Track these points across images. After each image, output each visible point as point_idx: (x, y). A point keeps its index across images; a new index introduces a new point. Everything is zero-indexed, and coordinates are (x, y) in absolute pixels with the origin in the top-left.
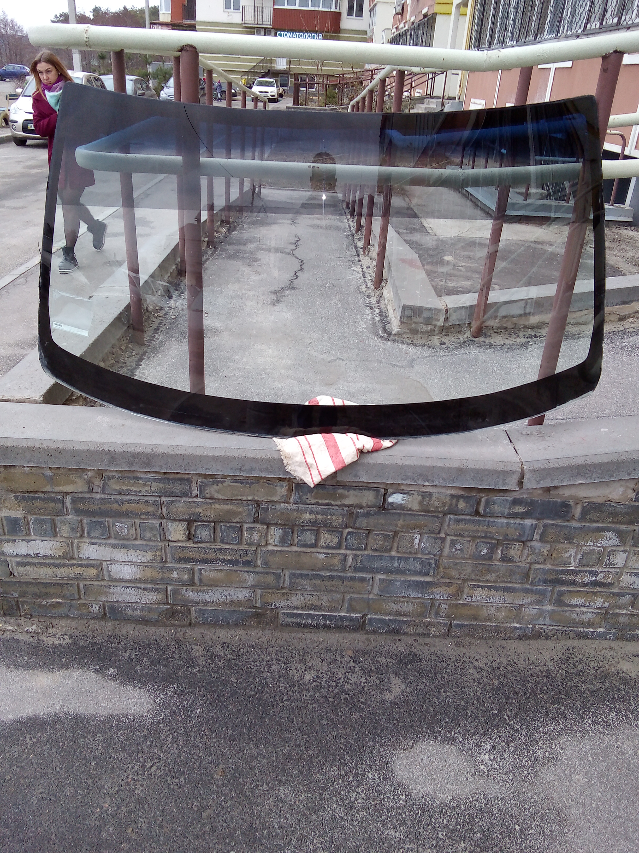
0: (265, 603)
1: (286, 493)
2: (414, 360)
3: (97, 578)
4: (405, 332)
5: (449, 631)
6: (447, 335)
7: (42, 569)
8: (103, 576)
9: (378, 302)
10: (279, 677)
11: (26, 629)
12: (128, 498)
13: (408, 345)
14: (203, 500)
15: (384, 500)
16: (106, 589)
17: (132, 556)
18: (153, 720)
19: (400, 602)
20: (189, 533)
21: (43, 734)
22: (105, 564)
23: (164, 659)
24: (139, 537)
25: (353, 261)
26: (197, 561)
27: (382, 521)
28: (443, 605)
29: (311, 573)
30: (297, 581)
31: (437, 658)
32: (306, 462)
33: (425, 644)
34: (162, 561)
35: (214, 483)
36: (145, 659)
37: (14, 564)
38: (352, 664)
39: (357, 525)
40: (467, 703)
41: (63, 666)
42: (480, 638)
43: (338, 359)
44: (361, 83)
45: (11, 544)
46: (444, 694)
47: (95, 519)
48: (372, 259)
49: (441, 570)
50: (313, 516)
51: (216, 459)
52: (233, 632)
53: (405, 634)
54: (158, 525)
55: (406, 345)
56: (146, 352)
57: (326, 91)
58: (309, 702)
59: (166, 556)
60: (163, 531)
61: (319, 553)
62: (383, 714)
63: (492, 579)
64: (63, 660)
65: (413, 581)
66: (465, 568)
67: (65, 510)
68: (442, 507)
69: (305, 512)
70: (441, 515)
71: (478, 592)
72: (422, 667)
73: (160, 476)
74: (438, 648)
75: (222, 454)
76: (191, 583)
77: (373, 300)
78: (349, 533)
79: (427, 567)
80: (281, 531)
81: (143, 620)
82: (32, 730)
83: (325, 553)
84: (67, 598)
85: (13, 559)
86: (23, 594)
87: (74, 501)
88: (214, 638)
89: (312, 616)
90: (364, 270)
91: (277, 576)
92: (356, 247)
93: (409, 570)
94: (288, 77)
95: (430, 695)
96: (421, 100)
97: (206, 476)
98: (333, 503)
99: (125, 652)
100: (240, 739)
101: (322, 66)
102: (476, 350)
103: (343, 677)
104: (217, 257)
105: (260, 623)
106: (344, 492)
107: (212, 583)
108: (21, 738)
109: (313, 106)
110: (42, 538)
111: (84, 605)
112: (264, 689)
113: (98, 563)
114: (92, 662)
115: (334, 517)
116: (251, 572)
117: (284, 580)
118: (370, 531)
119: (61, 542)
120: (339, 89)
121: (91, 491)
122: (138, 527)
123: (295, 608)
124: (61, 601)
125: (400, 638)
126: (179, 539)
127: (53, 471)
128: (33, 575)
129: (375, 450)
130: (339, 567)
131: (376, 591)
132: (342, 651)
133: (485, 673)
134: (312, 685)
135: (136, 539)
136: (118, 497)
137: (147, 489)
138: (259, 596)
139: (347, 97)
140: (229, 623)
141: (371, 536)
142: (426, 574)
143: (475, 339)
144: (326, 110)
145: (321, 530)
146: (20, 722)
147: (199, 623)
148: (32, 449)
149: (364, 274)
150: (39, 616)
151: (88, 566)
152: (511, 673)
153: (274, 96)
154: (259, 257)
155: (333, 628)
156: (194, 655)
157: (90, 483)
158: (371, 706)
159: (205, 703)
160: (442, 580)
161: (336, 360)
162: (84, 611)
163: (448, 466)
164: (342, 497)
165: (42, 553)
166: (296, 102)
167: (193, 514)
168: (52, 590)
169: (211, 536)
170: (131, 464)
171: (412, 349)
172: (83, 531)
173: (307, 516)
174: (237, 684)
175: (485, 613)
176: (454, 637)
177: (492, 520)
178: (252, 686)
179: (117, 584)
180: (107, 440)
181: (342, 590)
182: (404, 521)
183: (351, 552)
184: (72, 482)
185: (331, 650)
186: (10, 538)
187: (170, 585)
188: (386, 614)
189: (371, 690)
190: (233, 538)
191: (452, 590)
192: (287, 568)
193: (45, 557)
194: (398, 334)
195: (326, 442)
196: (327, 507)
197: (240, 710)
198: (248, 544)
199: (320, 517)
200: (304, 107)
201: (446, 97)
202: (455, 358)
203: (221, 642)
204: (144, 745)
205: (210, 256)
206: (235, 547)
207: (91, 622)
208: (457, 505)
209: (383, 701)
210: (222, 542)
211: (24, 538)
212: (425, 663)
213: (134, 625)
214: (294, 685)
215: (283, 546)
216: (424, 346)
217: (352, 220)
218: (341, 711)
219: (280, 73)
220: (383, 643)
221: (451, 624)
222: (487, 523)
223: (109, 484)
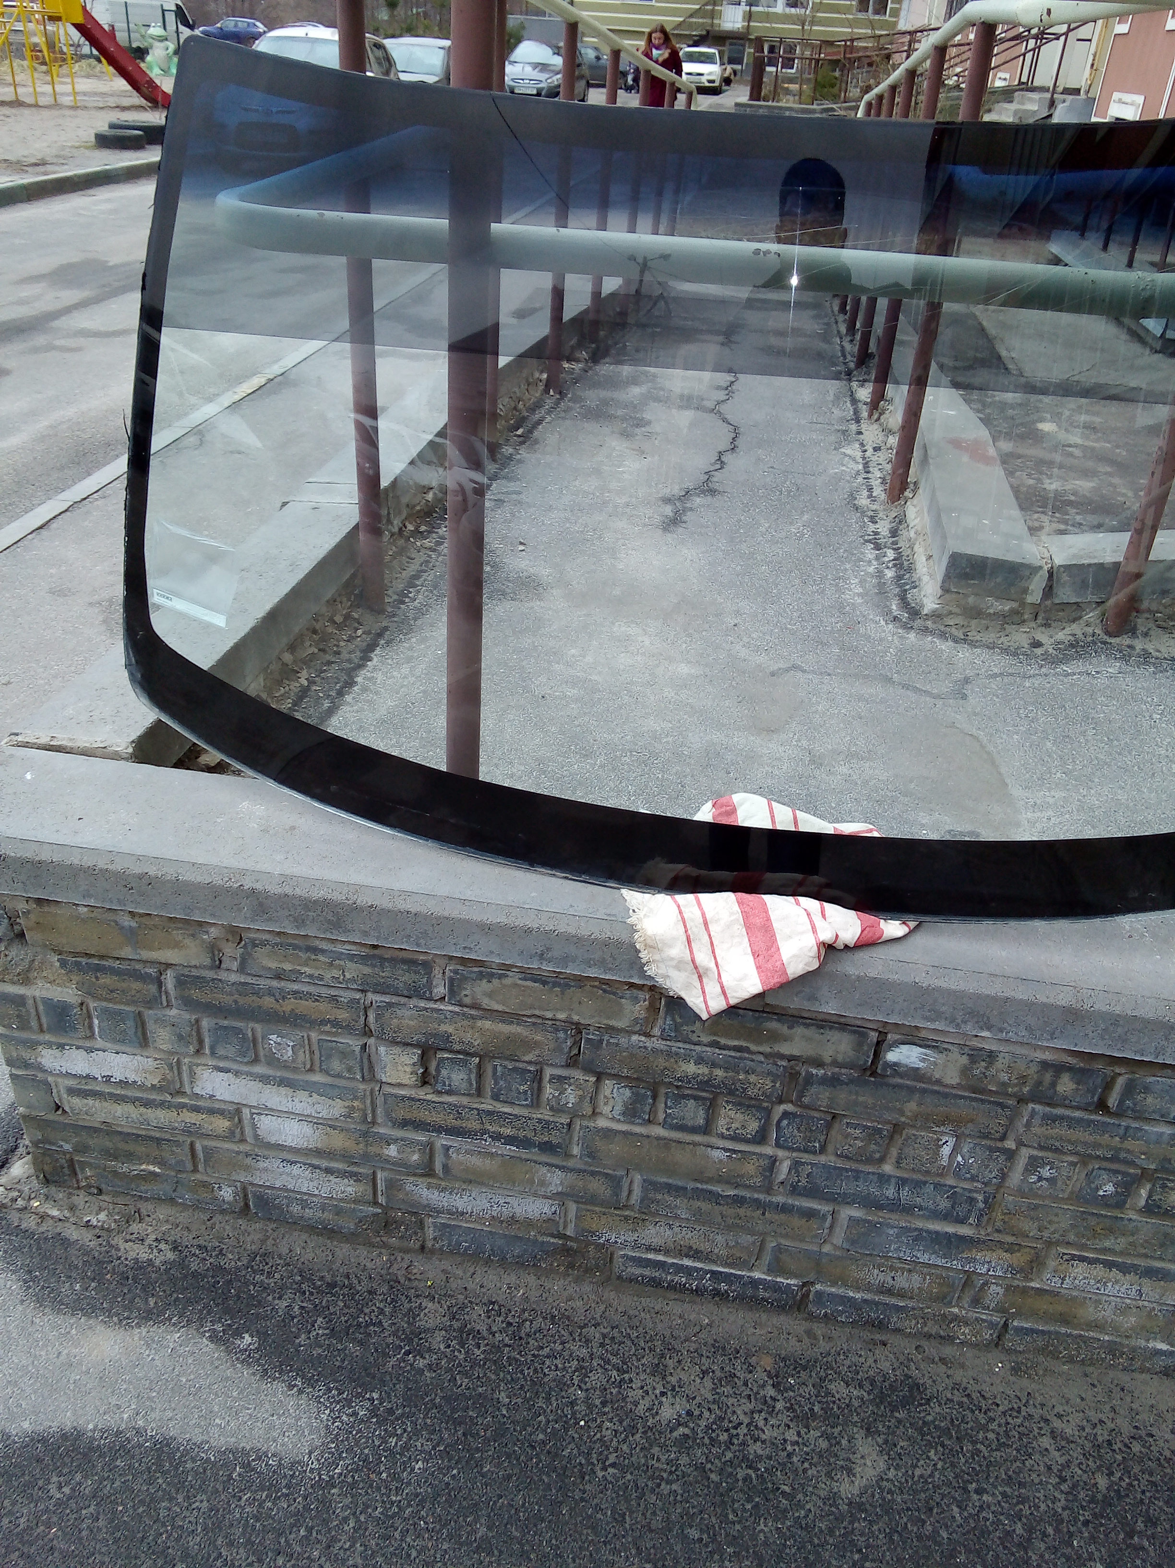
0: (583, 1230)
1: (643, 1014)
2: (967, 680)
3: (230, 1136)
4: (950, 613)
5: (999, 1337)
6: (1047, 625)
7: (119, 1108)
8: (242, 1133)
9: (894, 533)
10: (604, 1404)
11: (86, 1219)
12: (295, 987)
13: (956, 642)
14: (457, 1009)
15: (877, 1055)
16: (249, 1160)
17: (302, 1103)
18: (320, 1475)
19: (892, 1268)
20: (426, 1071)
21: (86, 1477)
22: (246, 1112)
23: (359, 1325)
24: (317, 1068)
25: (844, 432)
26: (439, 1129)
27: (866, 1098)
28: (993, 1287)
29: (691, 1185)
30: (659, 1197)
31: (965, 1399)
32: (693, 961)
33: (941, 1359)
34: (364, 1120)
35: (481, 976)
36: (320, 1319)
37: (63, 1091)
38: (770, 1392)
39: (806, 1100)
40: (1030, 1530)
41: (149, 1316)
42: (1071, 1360)
43: (795, 667)
44: (888, 57)
45: (56, 1052)
46: (975, 1497)
47: (226, 1023)
48: (889, 432)
49: (998, 1215)
50: (703, 1070)
51: (486, 929)
52: (511, 1278)
53: (897, 1331)
54: (358, 1049)
55: (950, 643)
56: (386, 629)
57: (816, 72)
58: (665, 1475)
59: (374, 1111)
60: (370, 1062)
61: (712, 1147)
62: (831, 1531)
63: (1118, 1248)
64: (152, 1301)
65: (928, 1232)
66: (1056, 1219)
67: (164, 997)
68: (1016, 1085)
69: (686, 1058)
70: (1011, 1102)
71: (1079, 1270)
72: (930, 1418)
73: (364, 952)
74: (970, 1373)
75: (502, 919)
76: (428, 1171)
77: (884, 528)
78: (786, 1114)
79: (966, 1207)
80: (628, 1093)
81: (325, 1228)
82: (64, 1464)
83: (726, 1150)
84: (171, 1167)
85: (60, 1080)
86: (82, 1149)
87: (181, 982)
88: (470, 1286)
89: (688, 1271)
90: (868, 454)
91: (615, 1182)
92: (854, 401)
93: (921, 1208)
94: (744, 46)
95: (943, 1496)
96: (1007, 94)
97: (463, 961)
98: (753, 1047)
99: (280, 1298)
100: (501, 1552)
101: (812, 23)
102: (1113, 668)
103: (746, 1421)
104: (563, 414)
105: (571, 1266)
106: (784, 1029)
107: (472, 1177)
108: (40, 1483)
109: (787, 103)
110: (118, 1047)
111: (205, 1185)
112: (566, 1430)
113: (231, 1108)
114: (209, 1313)
115: (753, 1078)
116: (557, 1167)
117: (630, 1192)
118: (834, 1116)
119: (156, 1059)
120: (842, 70)
121: (218, 965)
122: (315, 1047)
123: (649, 1249)
124: (157, 1170)
125: (884, 1338)
126: (404, 1082)
127: (137, 919)
128: (101, 1116)
129: (862, 945)
130: (758, 1181)
131: (839, 1238)
132: (748, 1355)
133: (1076, 1454)
134: (675, 1434)
135: (311, 1070)
136: (275, 983)
137: (336, 973)
138: (572, 1215)
139: (856, 87)
140: (503, 1259)
141: (836, 1126)
142: (962, 1221)
143: (1113, 640)
144: (813, 111)
145: (721, 1101)
146: (43, 1440)
147: (441, 1249)
148: (92, 873)
149: (866, 465)
150: (116, 1194)
151: (212, 1112)
152: (1141, 1461)
153: (713, 81)
154: (647, 416)
155: (734, 1299)
156: (423, 1323)
157: (213, 949)
158: (803, 1508)
159: (434, 1448)
160: (997, 1237)
161: (787, 670)
162: (204, 1195)
163: (1045, 1000)
164: (775, 1037)
165: (118, 1076)
166: (755, 94)
167: (435, 1035)
168: (141, 1149)
169: (471, 1084)
170: (300, 922)
171: (964, 655)
172: (201, 1042)
173: (691, 1068)
174: (508, 1409)
175: (1090, 1313)
176: (1009, 1351)
177: (1135, 1125)
178: (542, 1418)
179: (272, 1153)
180: (249, 865)
181: (760, 1228)
182: (920, 1104)
183: (786, 1153)
184: (177, 945)
185: (724, 1348)
186: (53, 1039)
187: (383, 1169)
188: (858, 1289)
189: (806, 1465)
190: (520, 1093)
191: (1019, 1259)
192: (638, 1168)
193: (124, 1084)
194: (936, 616)
195: (746, 916)
196: (738, 1054)
197: (509, 1477)
198: (552, 1109)
199: (719, 1073)
200: (770, 103)
201: (1060, 89)
202: (1063, 683)
203: (485, 1300)
204: (293, 1536)
205: (549, 412)
206: (524, 1112)
207: (218, 1218)
208: (1053, 1085)
209: (833, 1498)
210: (496, 1097)
211: (80, 1043)
212: (938, 1409)
213: (304, 1236)
214: (632, 1429)
215: (633, 1123)
216: (991, 647)
217: (849, 338)
218: (734, 1511)
219: (729, 38)
220: (845, 1347)
221: (1006, 1325)
222: (1121, 1131)
223: (255, 955)
